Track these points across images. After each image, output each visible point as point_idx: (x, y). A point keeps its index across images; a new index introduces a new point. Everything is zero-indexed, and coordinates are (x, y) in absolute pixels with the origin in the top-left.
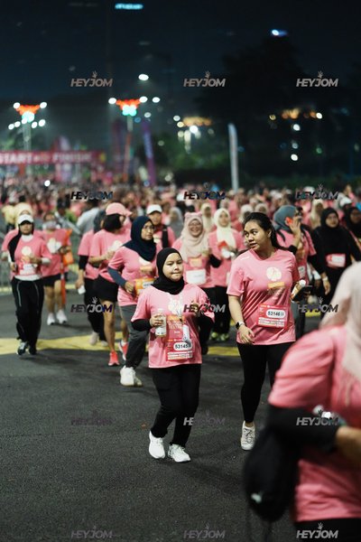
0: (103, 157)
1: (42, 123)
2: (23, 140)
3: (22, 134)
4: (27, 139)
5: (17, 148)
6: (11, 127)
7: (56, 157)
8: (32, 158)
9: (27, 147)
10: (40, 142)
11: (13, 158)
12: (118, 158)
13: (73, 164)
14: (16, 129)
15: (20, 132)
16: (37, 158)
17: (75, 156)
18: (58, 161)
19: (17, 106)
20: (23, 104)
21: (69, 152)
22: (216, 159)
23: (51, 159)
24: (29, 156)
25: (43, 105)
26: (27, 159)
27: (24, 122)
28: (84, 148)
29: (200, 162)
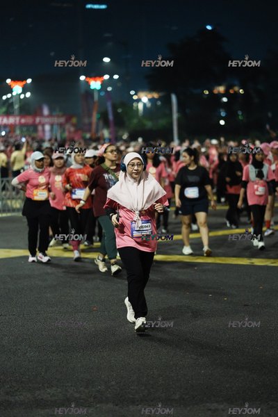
0: (74, 120)
1: (28, 95)
2: (13, 108)
3: (12, 103)
4: (16, 107)
5: (8, 114)
6: (4, 98)
7: (38, 120)
8: (20, 120)
9: (17, 112)
10: (26, 108)
11: (5, 121)
12: (86, 121)
13: (52, 125)
14: (8, 99)
15: (11, 101)
16: (23, 121)
17: (53, 119)
18: (40, 123)
19: (8, 81)
20: (13, 80)
21: (48, 116)
22: (162, 122)
23: (35, 121)
24: (18, 119)
25: (29, 81)
26: (15, 121)
27: (14, 94)
28: (61, 114)
29: (149, 124)
